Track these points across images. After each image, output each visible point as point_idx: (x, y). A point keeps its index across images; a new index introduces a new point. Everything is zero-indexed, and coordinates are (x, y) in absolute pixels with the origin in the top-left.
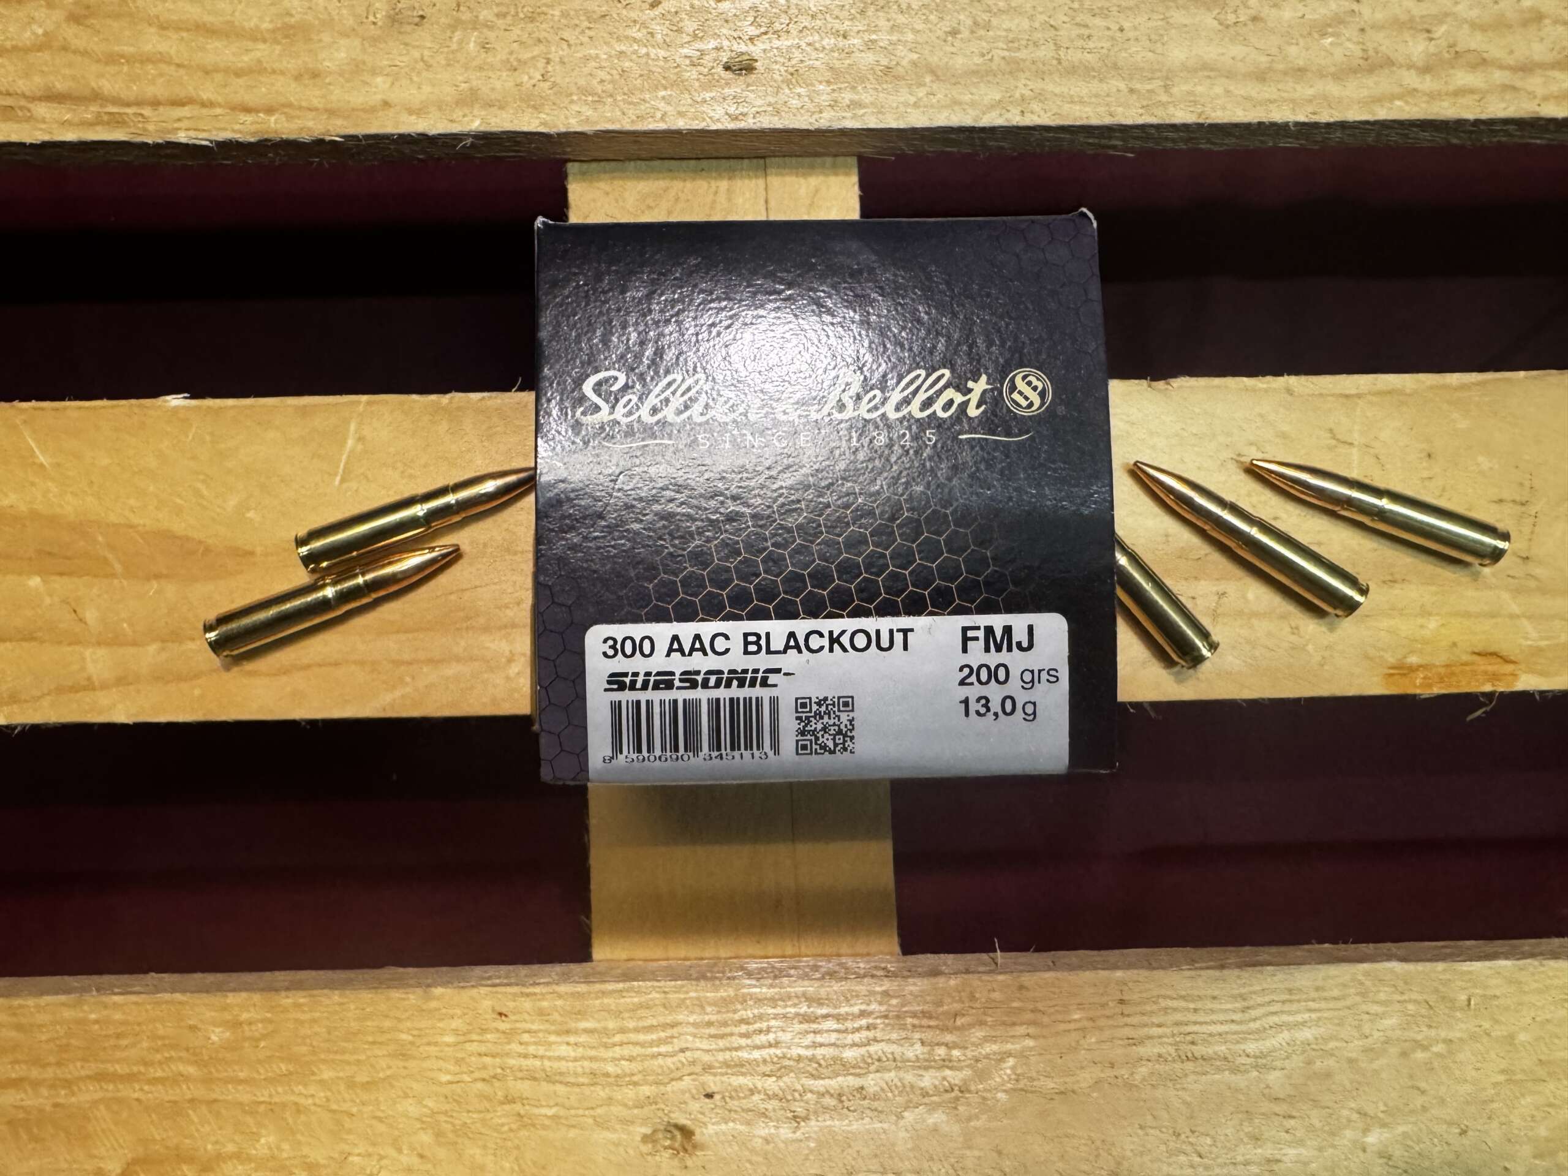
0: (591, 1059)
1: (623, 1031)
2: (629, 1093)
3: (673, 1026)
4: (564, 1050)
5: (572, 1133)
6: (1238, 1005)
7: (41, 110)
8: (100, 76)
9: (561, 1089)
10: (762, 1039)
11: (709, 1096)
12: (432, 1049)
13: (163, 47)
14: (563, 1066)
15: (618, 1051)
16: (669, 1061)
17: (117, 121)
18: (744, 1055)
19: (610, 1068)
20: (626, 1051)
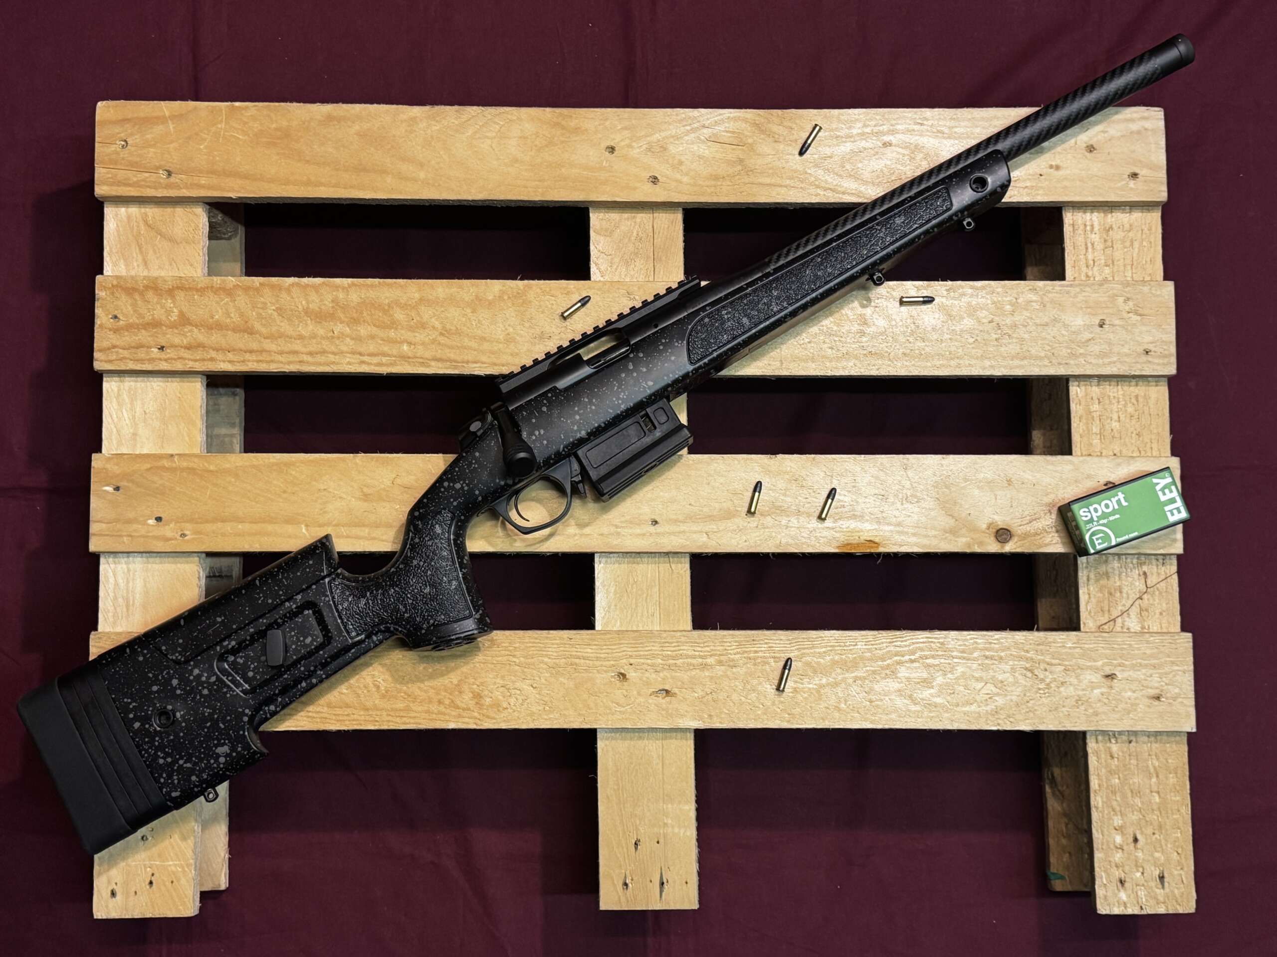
0: (596, 653)
1: (605, 645)
2: (607, 663)
3: (621, 644)
4: (589, 650)
5: (591, 675)
6: (789, 642)
7: (433, 363)
8: (450, 353)
9: (587, 661)
10: (647, 649)
11: (631, 664)
12: (550, 649)
13: (470, 344)
14: (589, 655)
15: (604, 651)
16: (620, 654)
17: (456, 367)
18: (642, 653)
19: (602, 656)
20: (607, 651)
